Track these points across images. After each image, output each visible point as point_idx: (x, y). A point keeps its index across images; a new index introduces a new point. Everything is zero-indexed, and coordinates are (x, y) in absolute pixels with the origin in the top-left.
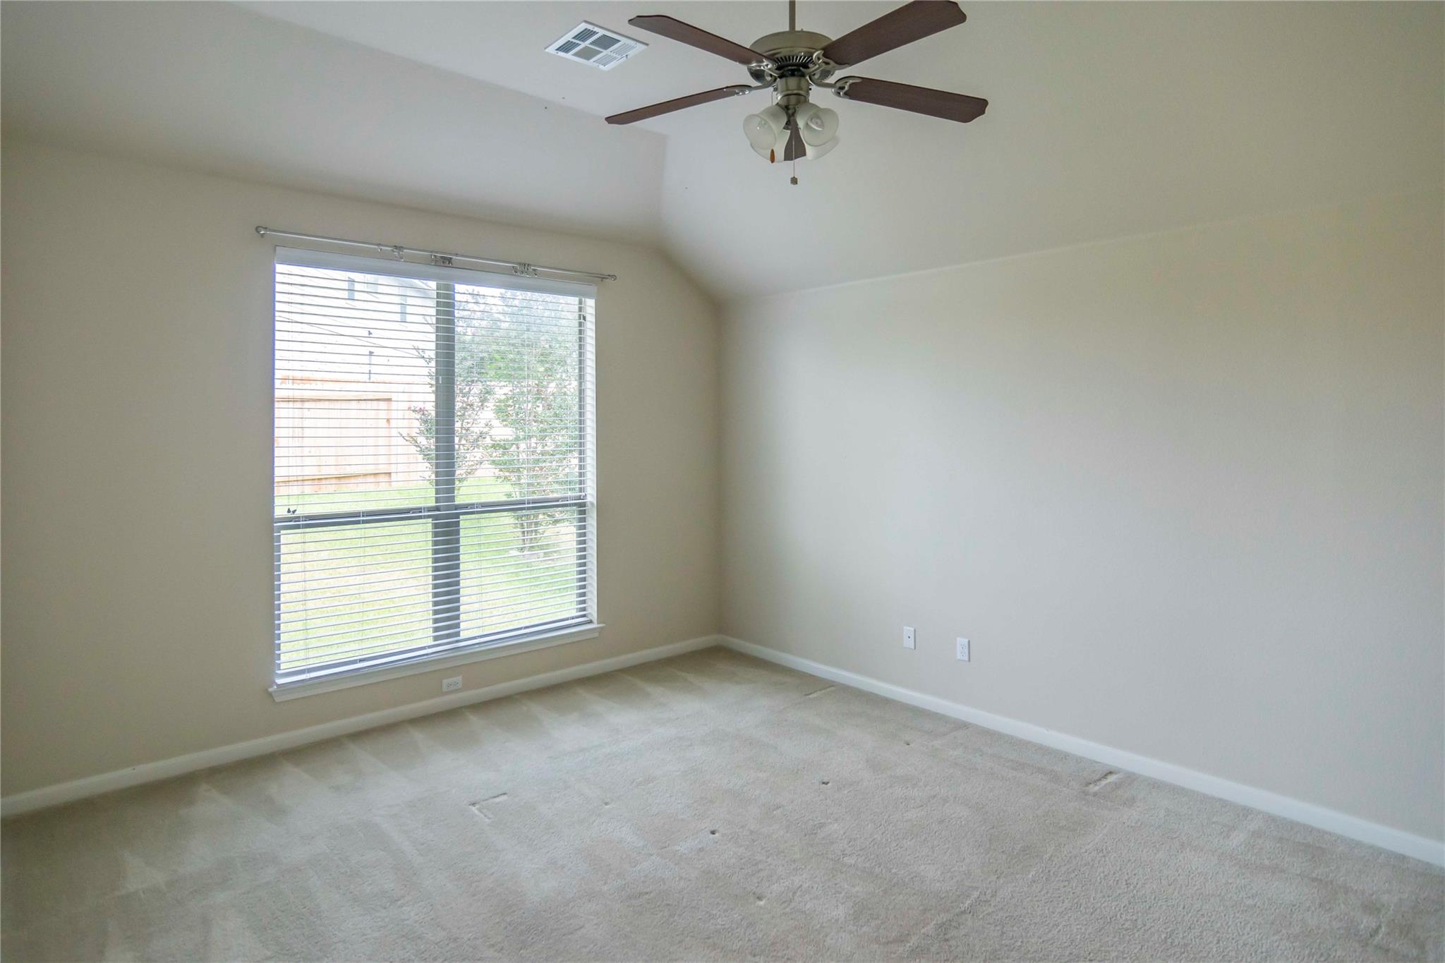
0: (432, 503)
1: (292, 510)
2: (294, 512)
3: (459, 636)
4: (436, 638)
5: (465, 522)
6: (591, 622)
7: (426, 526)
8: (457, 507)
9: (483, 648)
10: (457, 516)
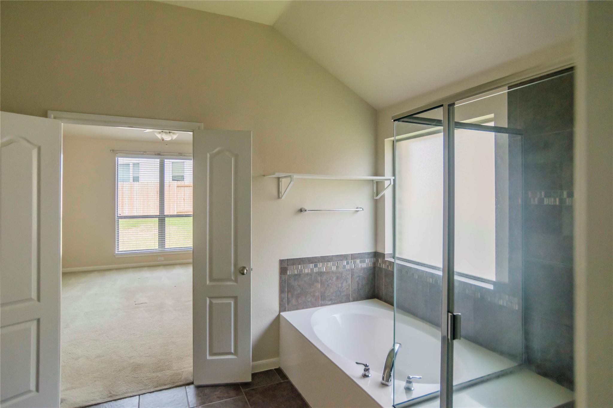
0: (159, 214)
7: (157, 219)
8: (164, 215)
10: (165, 217)
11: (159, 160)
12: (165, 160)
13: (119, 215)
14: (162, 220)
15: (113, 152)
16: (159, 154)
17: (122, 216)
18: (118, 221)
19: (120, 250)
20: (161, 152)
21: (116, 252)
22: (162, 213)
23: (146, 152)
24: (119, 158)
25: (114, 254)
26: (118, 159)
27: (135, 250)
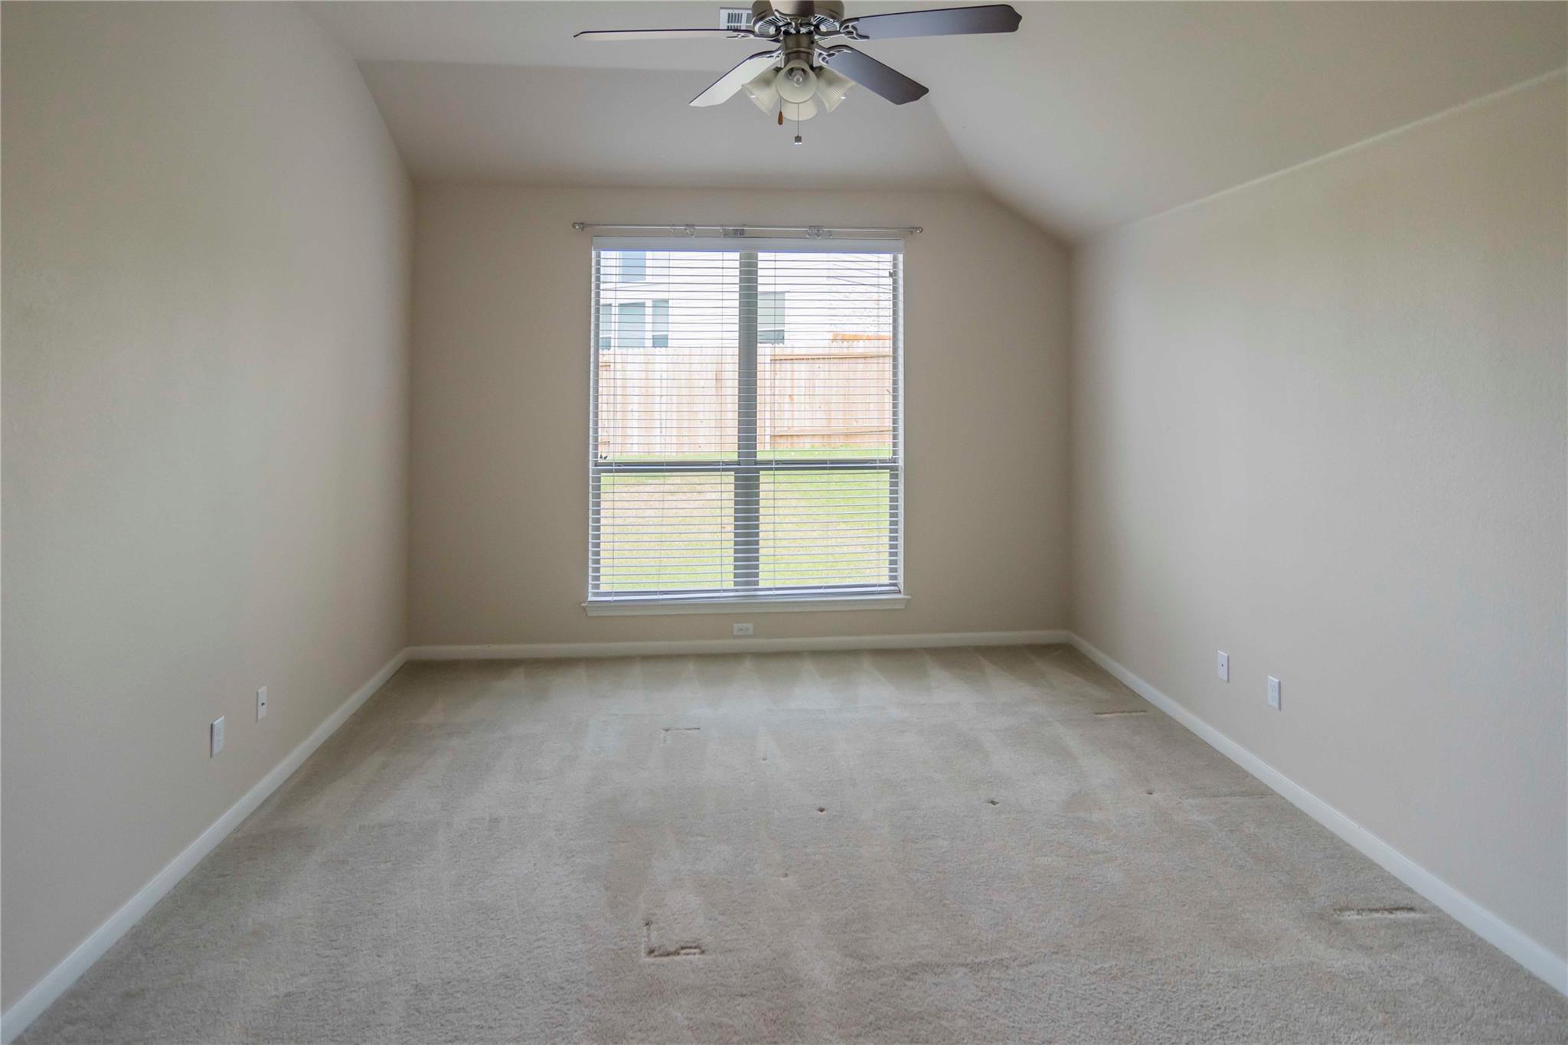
1: (603, 456)
2: (605, 458)
3: (758, 585)
4: (736, 583)
5: (765, 477)
6: (900, 592)
7: (730, 478)
8: (756, 463)
9: (777, 600)
10: (758, 471)
11: (736, 255)
12: (761, 256)
13: (600, 460)
14: (747, 479)
15: (583, 229)
16: (740, 234)
17: (610, 464)
18: (599, 480)
19: (603, 588)
20: (745, 225)
21: (590, 594)
22: (748, 455)
23: (693, 225)
24: (603, 254)
25: (583, 605)
26: (599, 256)
27: (655, 593)
